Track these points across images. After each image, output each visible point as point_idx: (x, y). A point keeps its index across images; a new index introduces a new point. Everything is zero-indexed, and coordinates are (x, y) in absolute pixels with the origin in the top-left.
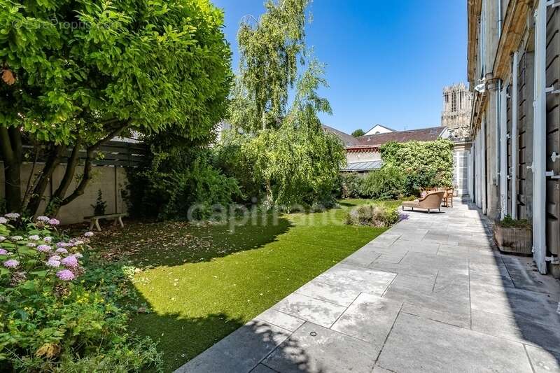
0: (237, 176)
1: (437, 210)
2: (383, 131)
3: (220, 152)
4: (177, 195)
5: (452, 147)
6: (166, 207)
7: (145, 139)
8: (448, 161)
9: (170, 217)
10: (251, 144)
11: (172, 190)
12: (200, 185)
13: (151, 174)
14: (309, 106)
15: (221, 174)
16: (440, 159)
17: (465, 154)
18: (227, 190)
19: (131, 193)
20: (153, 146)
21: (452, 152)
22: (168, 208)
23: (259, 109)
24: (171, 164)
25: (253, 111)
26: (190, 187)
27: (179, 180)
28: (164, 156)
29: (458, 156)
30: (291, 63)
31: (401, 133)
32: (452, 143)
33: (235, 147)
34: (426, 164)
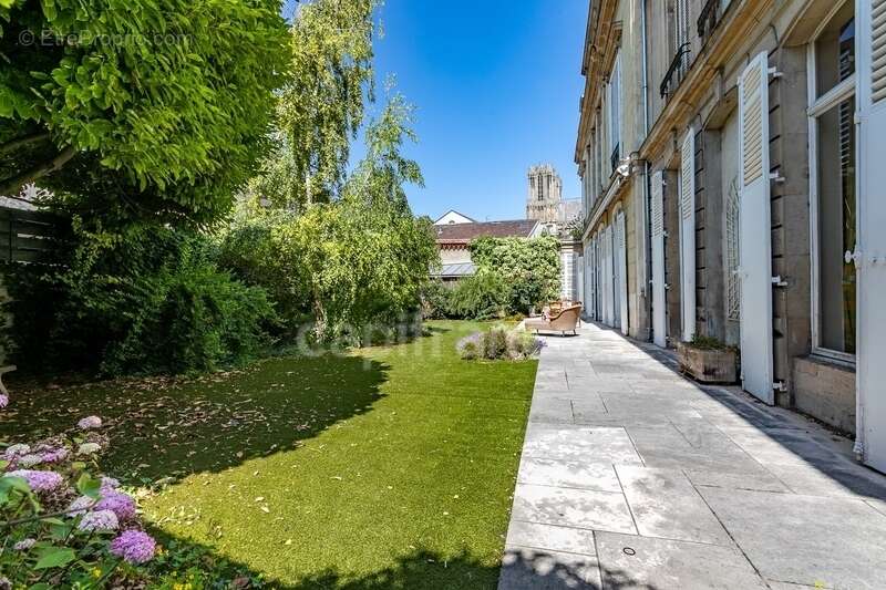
0: (264, 284)
1: (572, 333)
2: (459, 220)
3: (228, 240)
4: (145, 322)
5: (559, 246)
6: (120, 348)
7: (54, 204)
8: (555, 265)
9: (130, 367)
10: (291, 227)
11: (136, 312)
12: (197, 301)
13: (76, 279)
14: (390, 170)
15: (233, 280)
16: (546, 263)
17: (574, 256)
18: (250, 309)
19: (15, 321)
20: (77, 219)
21: (559, 254)
22: (125, 350)
23: (301, 168)
24: (120, 259)
25: (289, 169)
26: (175, 305)
27: (151, 291)
28: (107, 240)
29: (566, 258)
30: (354, 97)
31: (484, 224)
32: (559, 241)
33: (258, 231)
34: (530, 269)
